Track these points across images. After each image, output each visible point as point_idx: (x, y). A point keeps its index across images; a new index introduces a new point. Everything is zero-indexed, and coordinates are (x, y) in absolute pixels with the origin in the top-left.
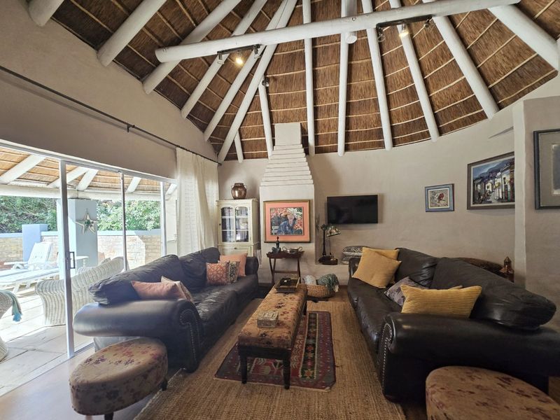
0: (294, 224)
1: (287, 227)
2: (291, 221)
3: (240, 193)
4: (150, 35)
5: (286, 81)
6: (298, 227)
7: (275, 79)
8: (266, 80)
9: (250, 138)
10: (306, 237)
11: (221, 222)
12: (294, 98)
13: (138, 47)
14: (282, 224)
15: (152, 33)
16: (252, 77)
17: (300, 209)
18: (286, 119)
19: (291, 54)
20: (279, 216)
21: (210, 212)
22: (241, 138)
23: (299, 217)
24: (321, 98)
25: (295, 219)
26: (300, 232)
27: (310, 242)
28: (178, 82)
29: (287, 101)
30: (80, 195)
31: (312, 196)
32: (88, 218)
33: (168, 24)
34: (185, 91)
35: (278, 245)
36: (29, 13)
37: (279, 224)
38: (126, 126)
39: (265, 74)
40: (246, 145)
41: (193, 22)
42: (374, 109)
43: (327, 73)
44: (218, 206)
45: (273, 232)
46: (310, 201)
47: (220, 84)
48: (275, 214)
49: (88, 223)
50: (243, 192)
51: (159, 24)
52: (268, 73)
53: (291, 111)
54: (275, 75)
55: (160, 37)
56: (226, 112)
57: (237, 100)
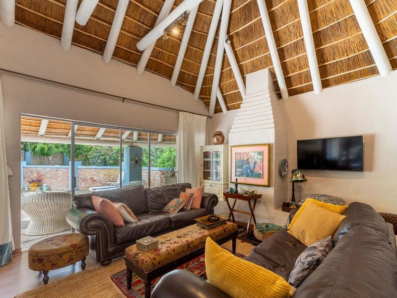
0: (254, 167)
1: (248, 170)
2: (252, 165)
3: (218, 140)
4: (129, 35)
5: (247, 32)
6: (258, 170)
7: (237, 34)
8: (230, 38)
9: (230, 91)
10: (265, 181)
11: (203, 164)
12: (257, 46)
13: (126, 45)
14: (245, 166)
15: (131, 33)
16: (218, 39)
17: (260, 153)
18: (255, 68)
19: (246, 5)
20: (242, 159)
21: (196, 155)
22: (222, 93)
23: (259, 160)
24: (283, 37)
25: (255, 163)
26: (259, 176)
27: (269, 186)
28: (163, 61)
29: (252, 51)
30: (134, 144)
31: (272, 140)
32: (137, 159)
33: (139, 23)
34: (170, 66)
35: (236, 186)
36: (61, 46)
37: (242, 167)
38: (122, 99)
39: (228, 32)
40: (228, 99)
41: (155, 14)
42: (355, 29)
43: (285, 9)
44: (201, 150)
45: (237, 174)
46: (269, 145)
47: (195, 53)
48: (239, 158)
49: (136, 162)
50: (221, 139)
51: (133, 25)
52: (231, 31)
53: (258, 59)
54: (236, 31)
55: (138, 33)
56: (205, 74)
57: (211, 63)
